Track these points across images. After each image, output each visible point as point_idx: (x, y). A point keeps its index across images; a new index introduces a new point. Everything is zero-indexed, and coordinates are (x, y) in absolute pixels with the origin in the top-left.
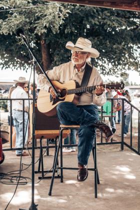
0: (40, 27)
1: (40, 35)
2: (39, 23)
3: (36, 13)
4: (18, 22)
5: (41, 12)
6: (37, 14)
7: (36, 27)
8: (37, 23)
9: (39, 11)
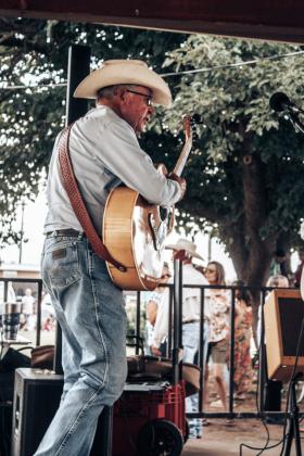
0: (260, 115)
1: (261, 134)
2: (258, 104)
3: (252, 80)
4: (207, 103)
5: (264, 78)
6: (252, 84)
7: (250, 115)
8: (253, 105)
9: (259, 75)
